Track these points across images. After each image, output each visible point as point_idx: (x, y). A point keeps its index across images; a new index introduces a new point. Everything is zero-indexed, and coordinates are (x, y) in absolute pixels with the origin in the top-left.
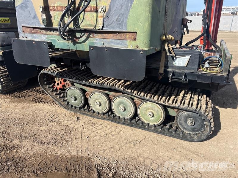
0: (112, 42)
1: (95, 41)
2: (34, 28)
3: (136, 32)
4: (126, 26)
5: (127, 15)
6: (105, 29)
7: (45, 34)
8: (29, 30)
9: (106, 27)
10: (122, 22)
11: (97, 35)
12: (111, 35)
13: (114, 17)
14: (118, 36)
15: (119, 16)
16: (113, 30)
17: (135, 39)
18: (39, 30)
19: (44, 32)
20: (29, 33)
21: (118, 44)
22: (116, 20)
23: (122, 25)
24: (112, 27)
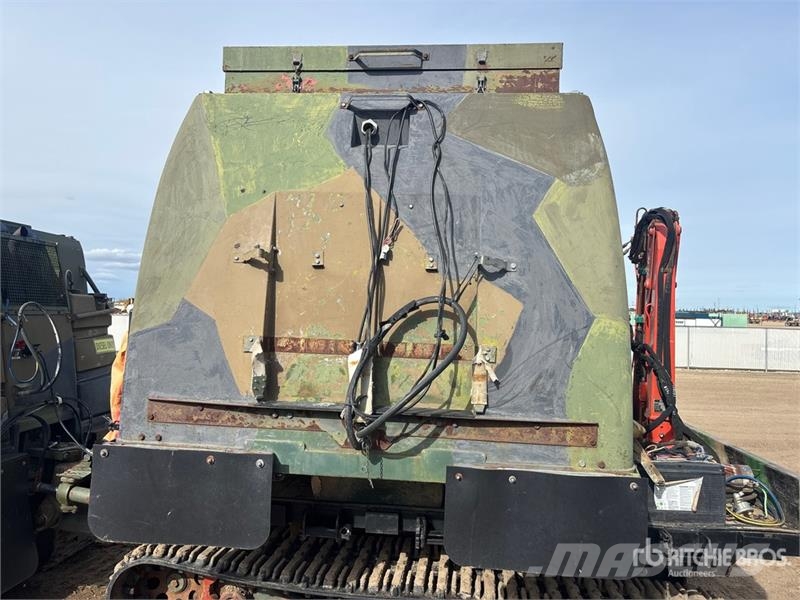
0: (515, 452)
1: (452, 450)
2: (204, 406)
3: (597, 425)
4: (563, 408)
5: (566, 376)
6: (494, 414)
7: (252, 426)
8: (179, 411)
9: (497, 406)
10: (549, 393)
11: (462, 432)
12: (514, 431)
13: (521, 380)
14: (539, 433)
15: (540, 377)
16: (519, 417)
17: (594, 444)
18: (227, 415)
19: (249, 418)
20: (176, 421)
21: (535, 457)
22: (532, 388)
23: (550, 403)
24: (516, 409)
